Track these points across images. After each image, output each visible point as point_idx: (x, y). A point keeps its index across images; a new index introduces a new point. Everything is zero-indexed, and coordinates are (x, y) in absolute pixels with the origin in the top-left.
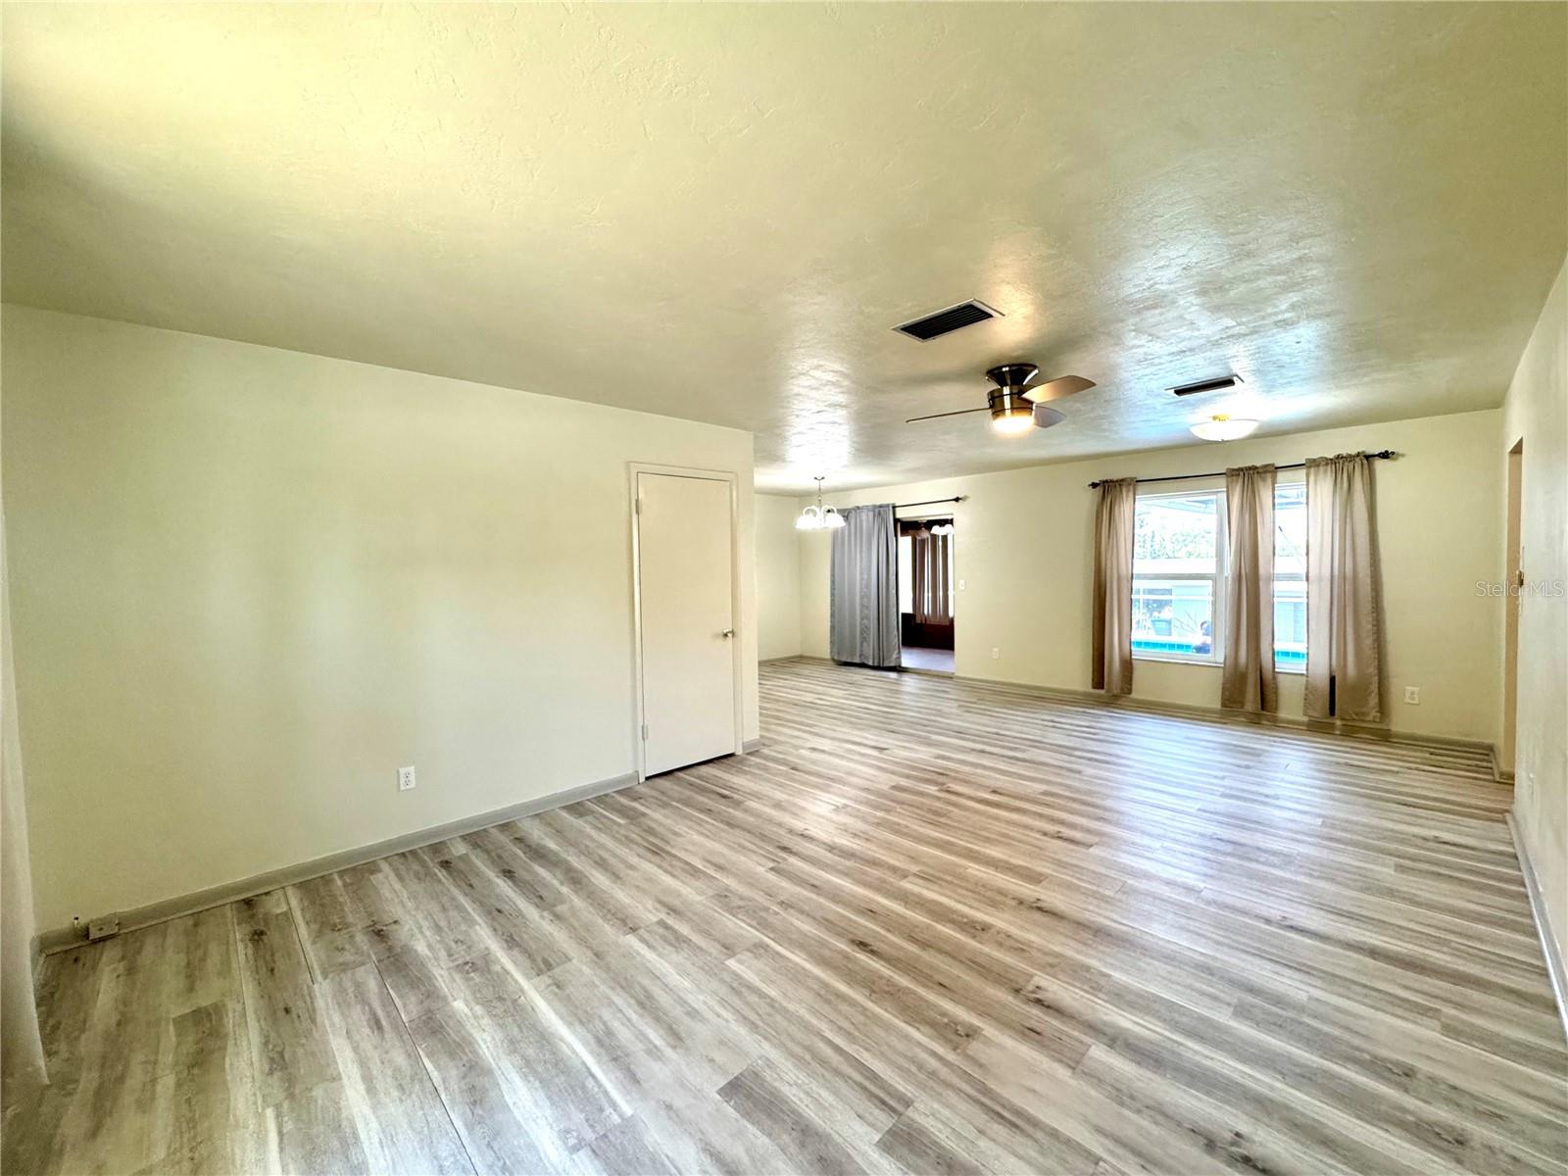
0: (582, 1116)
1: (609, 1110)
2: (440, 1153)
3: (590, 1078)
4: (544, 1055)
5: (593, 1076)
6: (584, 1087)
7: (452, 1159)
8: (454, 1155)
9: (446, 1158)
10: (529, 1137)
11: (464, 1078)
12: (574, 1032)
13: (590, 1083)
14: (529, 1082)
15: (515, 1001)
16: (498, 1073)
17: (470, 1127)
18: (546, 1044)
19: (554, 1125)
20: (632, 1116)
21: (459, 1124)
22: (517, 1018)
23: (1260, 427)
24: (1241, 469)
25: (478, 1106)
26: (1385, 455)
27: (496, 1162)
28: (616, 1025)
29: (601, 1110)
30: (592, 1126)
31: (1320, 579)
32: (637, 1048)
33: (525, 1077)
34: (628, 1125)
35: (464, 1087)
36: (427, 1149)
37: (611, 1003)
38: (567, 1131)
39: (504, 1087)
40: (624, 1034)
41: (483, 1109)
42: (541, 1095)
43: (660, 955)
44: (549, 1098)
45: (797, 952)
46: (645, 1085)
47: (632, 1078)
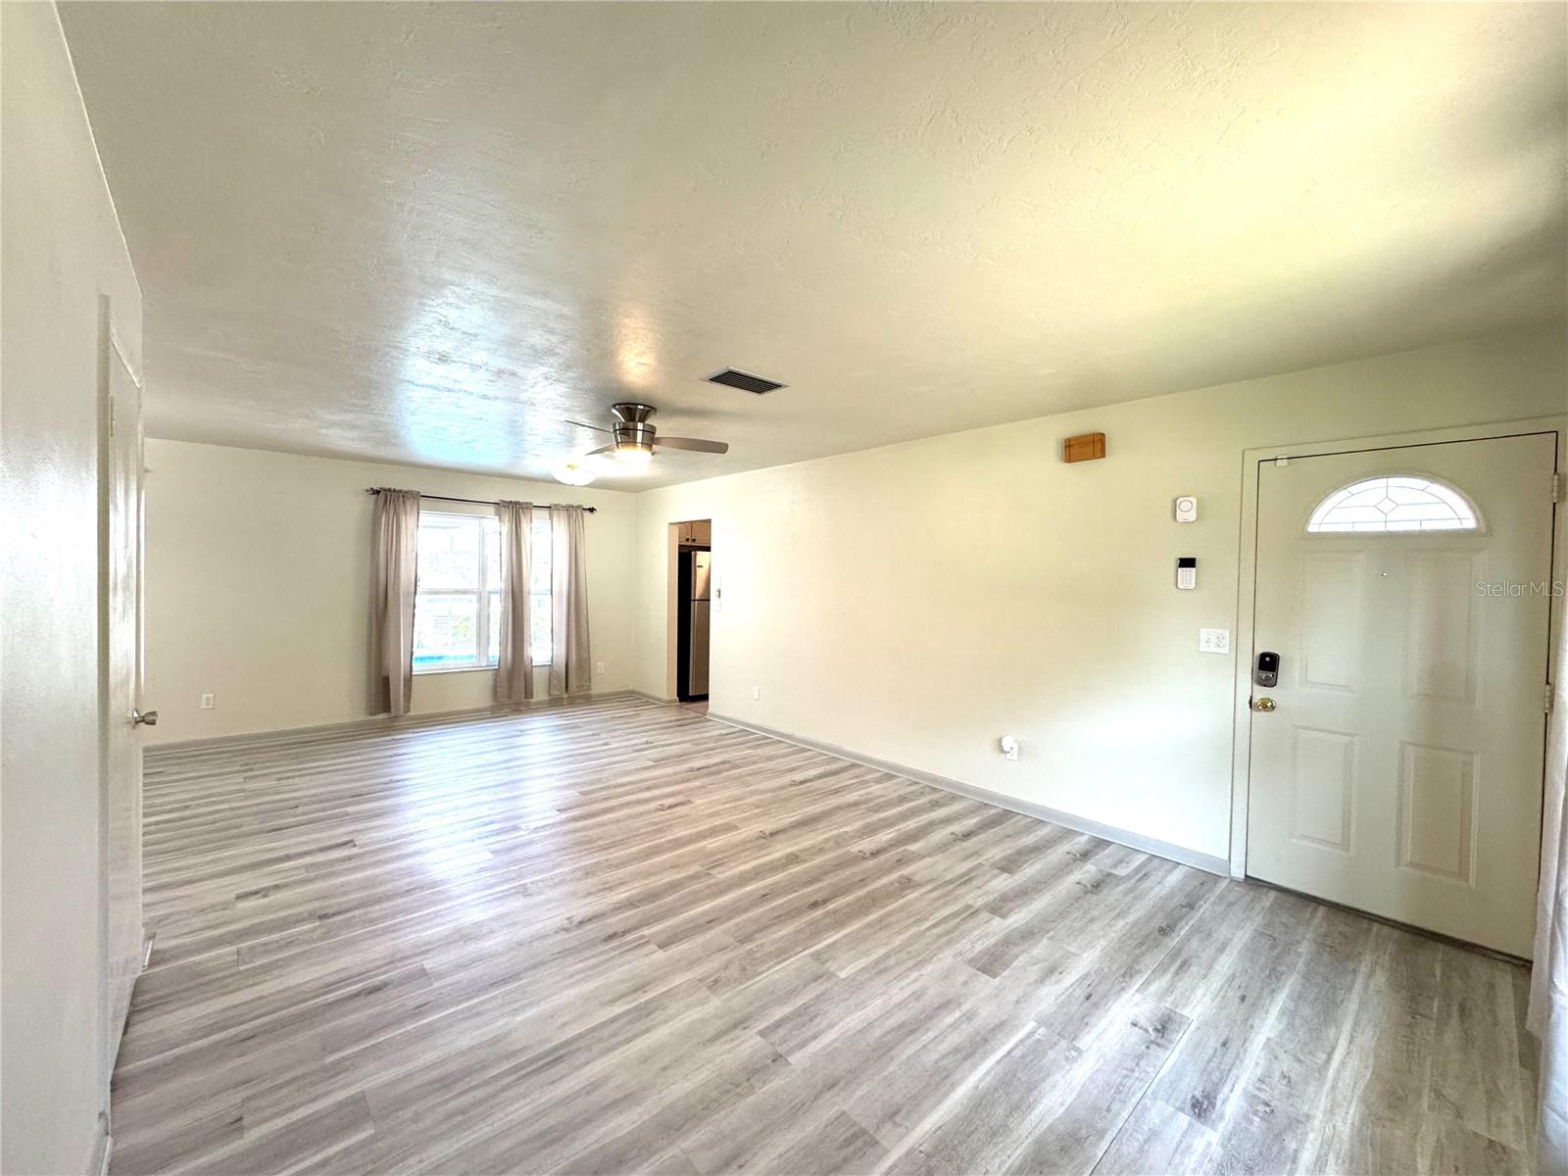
0: (1049, 1052)
1: (1037, 1036)
2: (1137, 1148)
3: (1012, 1054)
4: (1001, 1097)
5: (1009, 1052)
6: (1023, 1057)
7: (1135, 1134)
8: (1131, 1135)
9: (1138, 1141)
10: (1085, 1084)
11: (1055, 1164)
12: (963, 1079)
13: (1017, 1053)
14: (1035, 1100)
15: (929, 1156)
16: (1037, 1132)
17: (1102, 1134)
18: (986, 1100)
19: (1067, 1068)
20: (1035, 1021)
21: (1104, 1146)
22: (956, 1142)
23: (595, 480)
24: (511, 502)
25: (1079, 1136)
26: (592, 510)
27: (1117, 1099)
28: (945, 1046)
29: (1039, 1041)
30: (1055, 1044)
31: (560, 593)
32: (968, 1029)
33: (1031, 1107)
34: (1041, 1022)
35: (1067, 1159)
36: (1140, 1161)
37: (917, 1054)
38: (1067, 1059)
39: (1050, 1120)
40: (954, 1039)
41: (1081, 1128)
42: (1046, 1086)
43: (831, 1026)
44: (1044, 1079)
45: (826, 936)
46: (1004, 1018)
47: (1000, 1028)
